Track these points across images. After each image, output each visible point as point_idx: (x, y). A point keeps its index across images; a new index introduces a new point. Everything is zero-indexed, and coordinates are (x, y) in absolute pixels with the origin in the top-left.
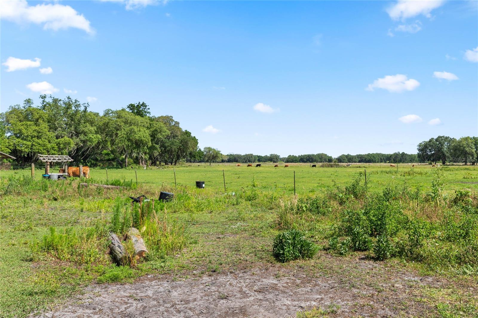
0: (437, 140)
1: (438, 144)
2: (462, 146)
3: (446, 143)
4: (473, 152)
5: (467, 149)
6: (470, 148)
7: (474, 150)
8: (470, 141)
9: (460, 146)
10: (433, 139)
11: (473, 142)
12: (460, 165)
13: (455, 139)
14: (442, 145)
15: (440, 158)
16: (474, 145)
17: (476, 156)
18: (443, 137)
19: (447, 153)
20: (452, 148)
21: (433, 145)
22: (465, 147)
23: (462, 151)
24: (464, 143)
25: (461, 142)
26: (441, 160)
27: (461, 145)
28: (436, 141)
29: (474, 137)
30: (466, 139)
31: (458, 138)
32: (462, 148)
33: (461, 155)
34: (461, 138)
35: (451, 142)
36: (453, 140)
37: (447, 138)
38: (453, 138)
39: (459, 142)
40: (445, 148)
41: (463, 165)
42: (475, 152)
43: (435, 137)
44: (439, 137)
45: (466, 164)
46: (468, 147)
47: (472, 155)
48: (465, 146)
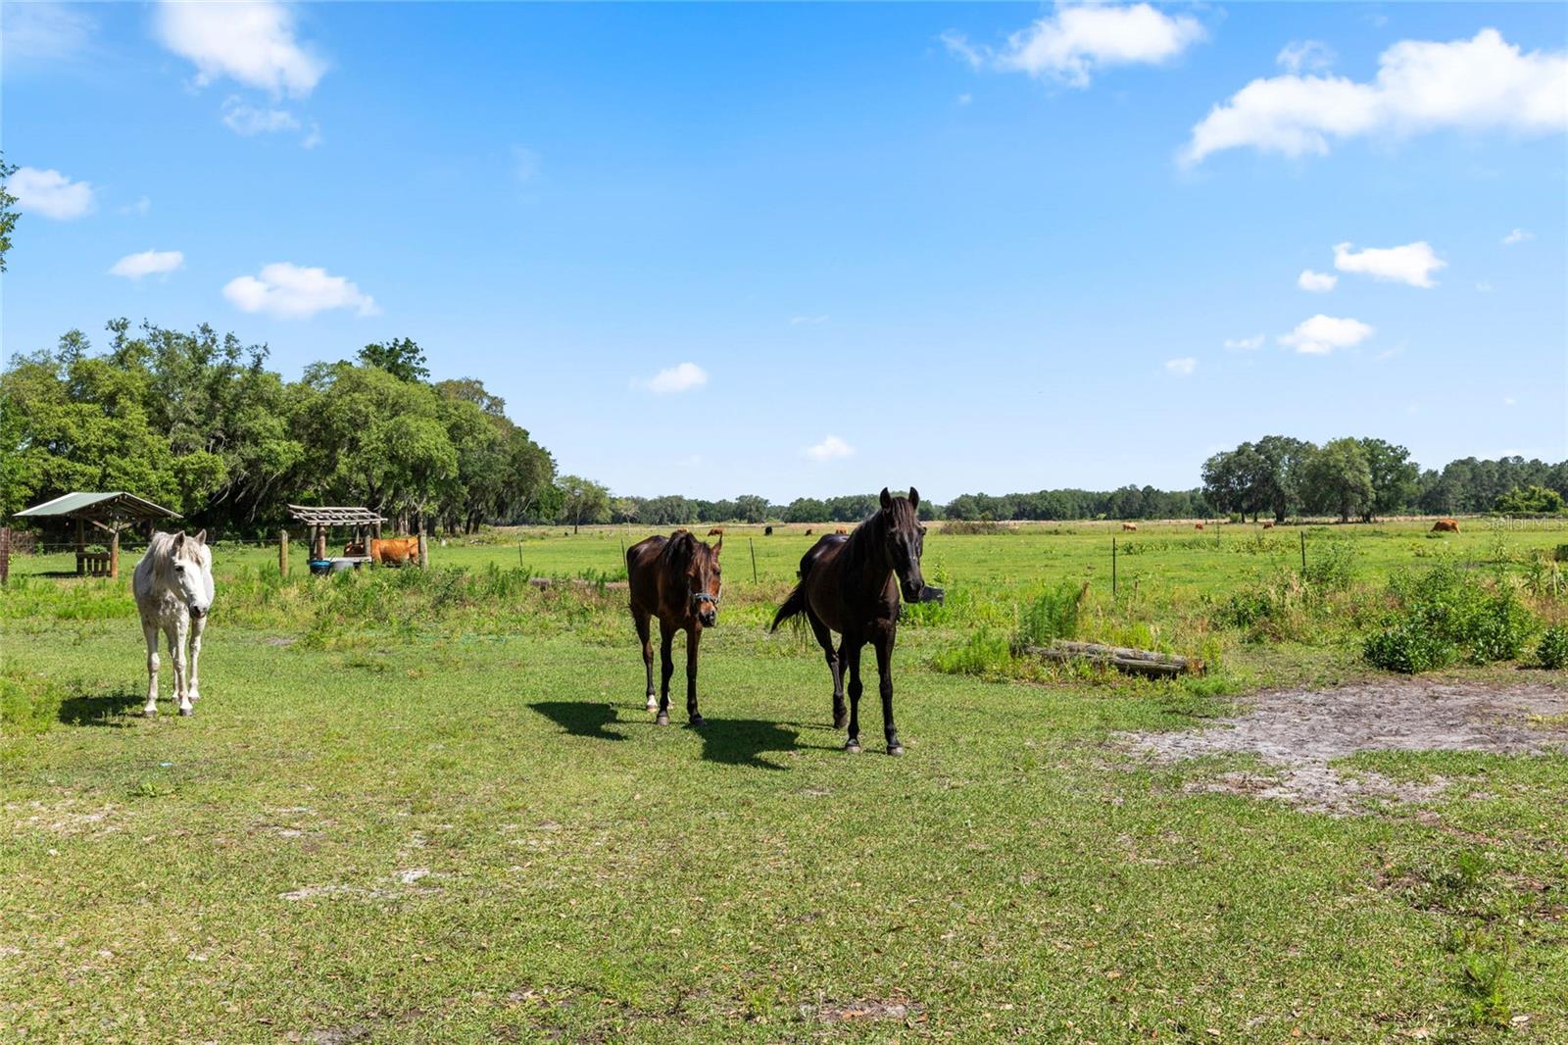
0: (1259, 449)
1: (1264, 462)
2: (1335, 466)
3: (1286, 457)
4: (1364, 485)
5: (1349, 475)
6: (1357, 473)
7: (1368, 478)
8: (1355, 450)
9: (1329, 467)
10: (1247, 444)
11: (1364, 454)
12: (1329, 524)
13: (1312, 446)
14: (1274, 464)
15: (1269, 504)
16: (1367, 464)
17: (1374, 496)
18: (1279, 439)
19: (1289, 486)
20: (1305, 472)
21: (1247, 466)
22: (1342, 469)
23: (1333, 480)
24: (1340, 457)
25: (1330, 453)
26: (1271, 508)
27: (1332, 463)
28: (1256, 451)
29: (1366, 440)
30: (1346, 444)
31: (1321, 443)
32: (1333, 471)
33: (1329, 493)
34: (1329, 443)
35: (1301, 455)
36: (1306, 449)
37: (1288, 441)
38: (1307, 443)
39: (1324, 455)
40: (1283, 474)
41: (1337, 523)
42: (1370, 485)
43: (1255, 441)
44: (1267, 440)
45: (1345, 521)
46: (1351, 468)
47: (1364, 494)
48: (1343, 465)
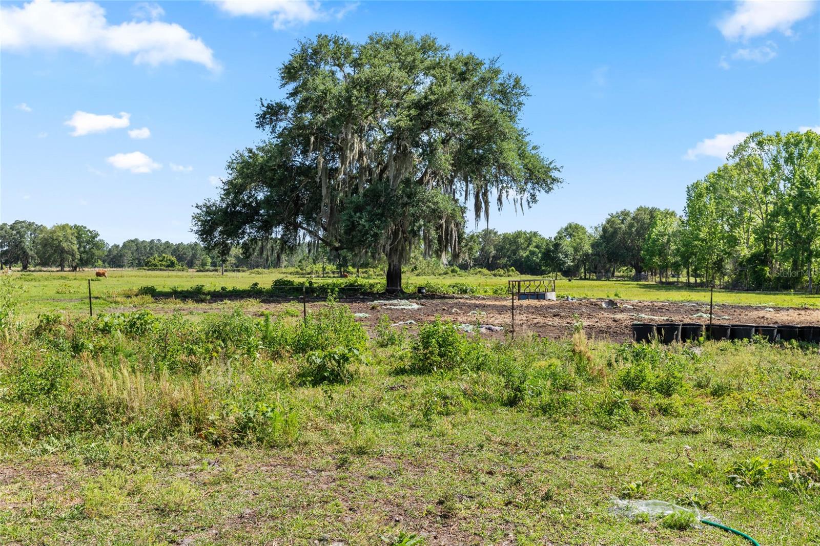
0: (12, 228)
1: (15, 235)
2: (57, 239)
3: (29, 233)
4: (73, 250)
5: (64, 245)
6: (70, 244)
7: (75, 247)
8: (69, 231)
9: (53, 240)
10: (5, 224)
11: (74, 233)
12: (53, 271)
13: (44, 227)
14: (22, 236)
15: (18, 260)
16: (75, 239)
17: (79, 257)
18: (24, 222)
19: (31, 250)
20: (40, 242)
21: (5, 236)
22: (61, 241)
23: (56, 247)
24: (60, 234)
25: (55, 232)
26: (19, 263)
27: (55, 238)
28: (11, 228)
29: (75, 226)
30: (63, 228)
31: (49, 226)
32: (56, 242)
33: (54, 254)
34: (54, 226)
35: (38, 232)
36: (41, 229)
37: (30, 224)
38: (42, 225)
39: (51, 233)
40: (27, 242)
41: (58, 271)
42: (76, 250)
43: (10, 222)
44: (17, 222)
45: (62, 270)
46: (66, 241)
47: (73, 255)
48: (61, 239)
